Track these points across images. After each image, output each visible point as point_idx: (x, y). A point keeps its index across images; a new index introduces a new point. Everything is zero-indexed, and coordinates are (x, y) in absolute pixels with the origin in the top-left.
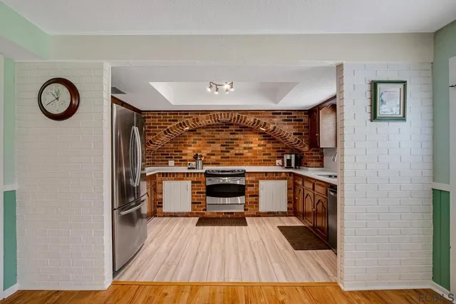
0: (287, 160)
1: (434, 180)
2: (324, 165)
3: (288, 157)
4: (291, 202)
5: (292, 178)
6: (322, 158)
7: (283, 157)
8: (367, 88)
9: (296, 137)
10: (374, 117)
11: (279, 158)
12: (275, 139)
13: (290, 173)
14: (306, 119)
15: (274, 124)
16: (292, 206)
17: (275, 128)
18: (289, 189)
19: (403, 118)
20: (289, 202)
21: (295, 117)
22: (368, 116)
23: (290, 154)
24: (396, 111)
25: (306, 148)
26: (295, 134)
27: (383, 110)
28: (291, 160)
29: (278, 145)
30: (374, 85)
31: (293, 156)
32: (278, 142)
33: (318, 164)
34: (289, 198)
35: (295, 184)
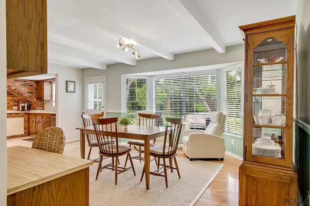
0: (22, 107)
1: (82, 109)
2: (45, 108)
3: (23, 105)
4: (26, 129)
5: (27, 116)
6: (44, 105)
7: (19, 105)
8: (65, 82)
9: (29, 94)
10: (67, 91)
11: (15, 105)
12: (12, 94)
13: (26, 113)
14: (35, 85)
15: (16, 86)
16: (27, 131)
17: (16, 88)
18: (25, 122)
19: (75, 92)
20: (25, 129)
21: (29, 83)
22: (65, 91)
23: (24, 103)
24: (73, 90)
25: (35, 100)
26: (28, 92)
27: (69, 89)
28: (24, 106)
29: (15, 98)
30: (67, 82)
31: (26, 104)
32: (15, 96)
33: (42, 108)
34: (25, 127)
35: (29, 118)
